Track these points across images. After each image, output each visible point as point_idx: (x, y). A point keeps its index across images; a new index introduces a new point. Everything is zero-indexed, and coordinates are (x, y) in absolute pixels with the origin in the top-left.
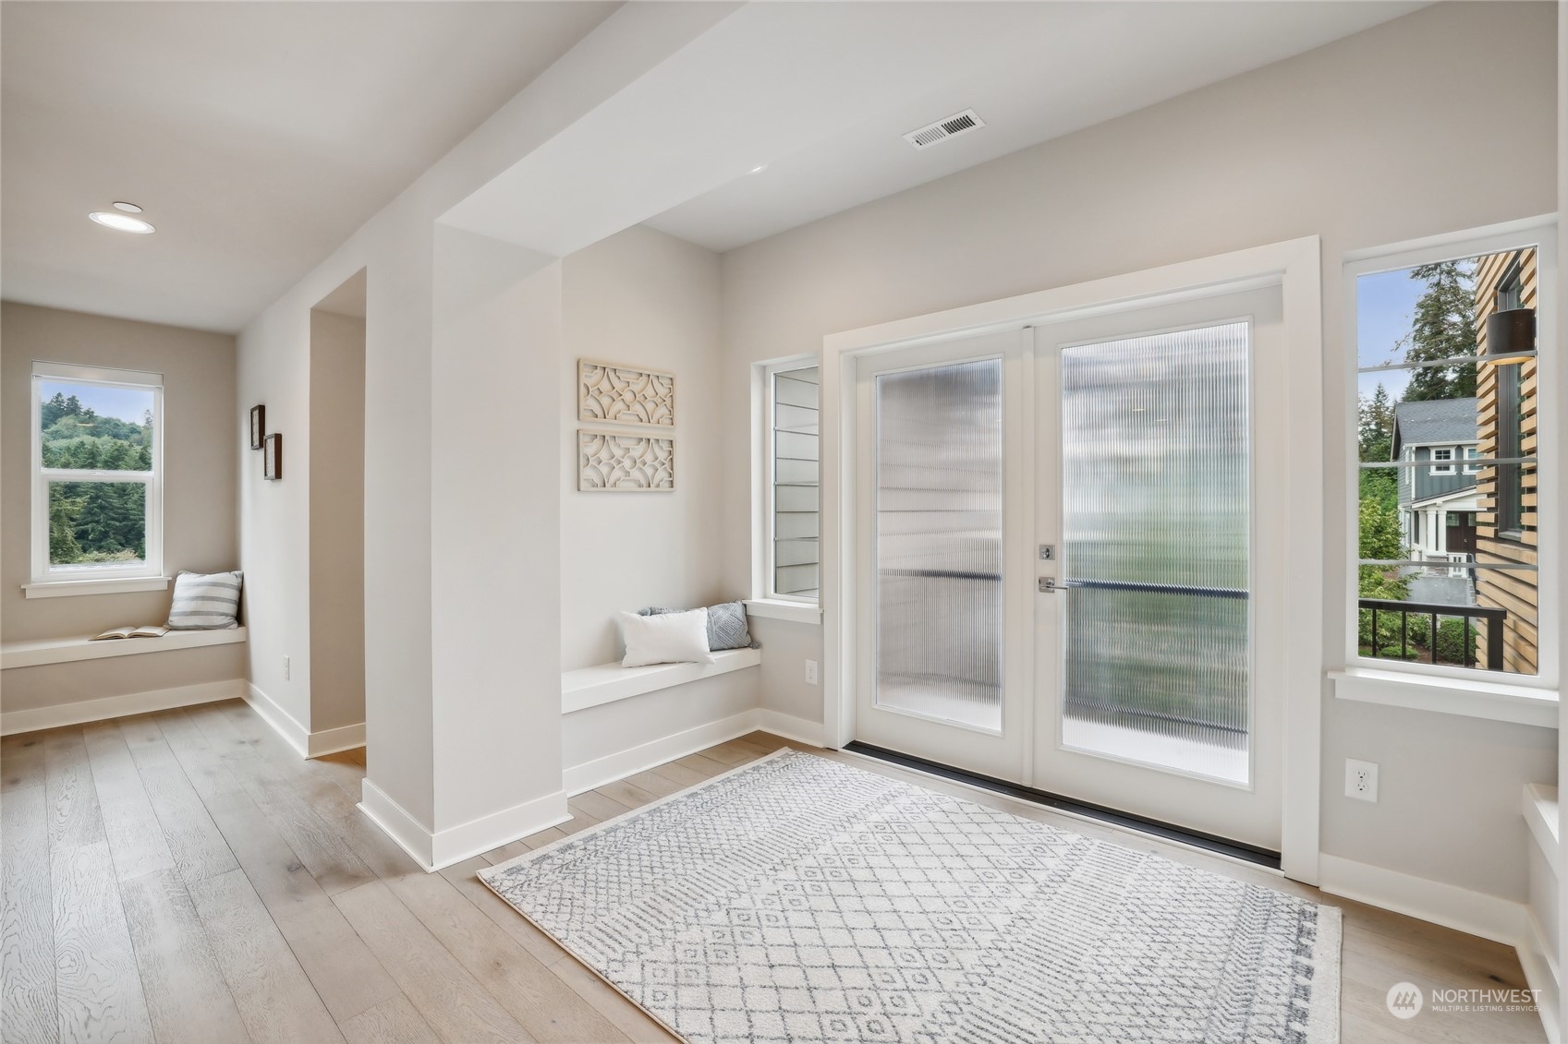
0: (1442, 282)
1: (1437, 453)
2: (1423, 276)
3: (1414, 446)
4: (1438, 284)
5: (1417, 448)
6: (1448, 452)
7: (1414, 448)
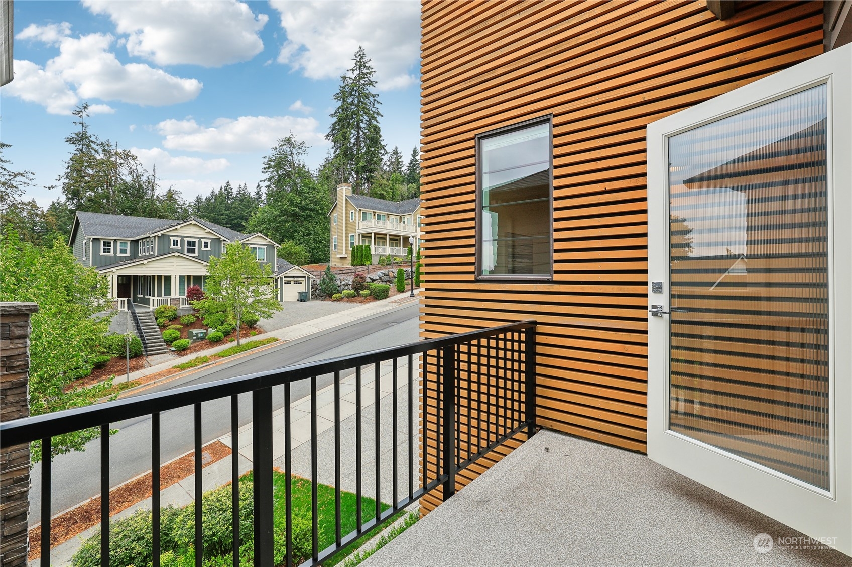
0: (84, 150)
1: (104, 242)
2: (73, 143)
3: (92, 237)
4: (81, 150)
5: (93, 239)
6: (110, 243)
7: (92, 239)
